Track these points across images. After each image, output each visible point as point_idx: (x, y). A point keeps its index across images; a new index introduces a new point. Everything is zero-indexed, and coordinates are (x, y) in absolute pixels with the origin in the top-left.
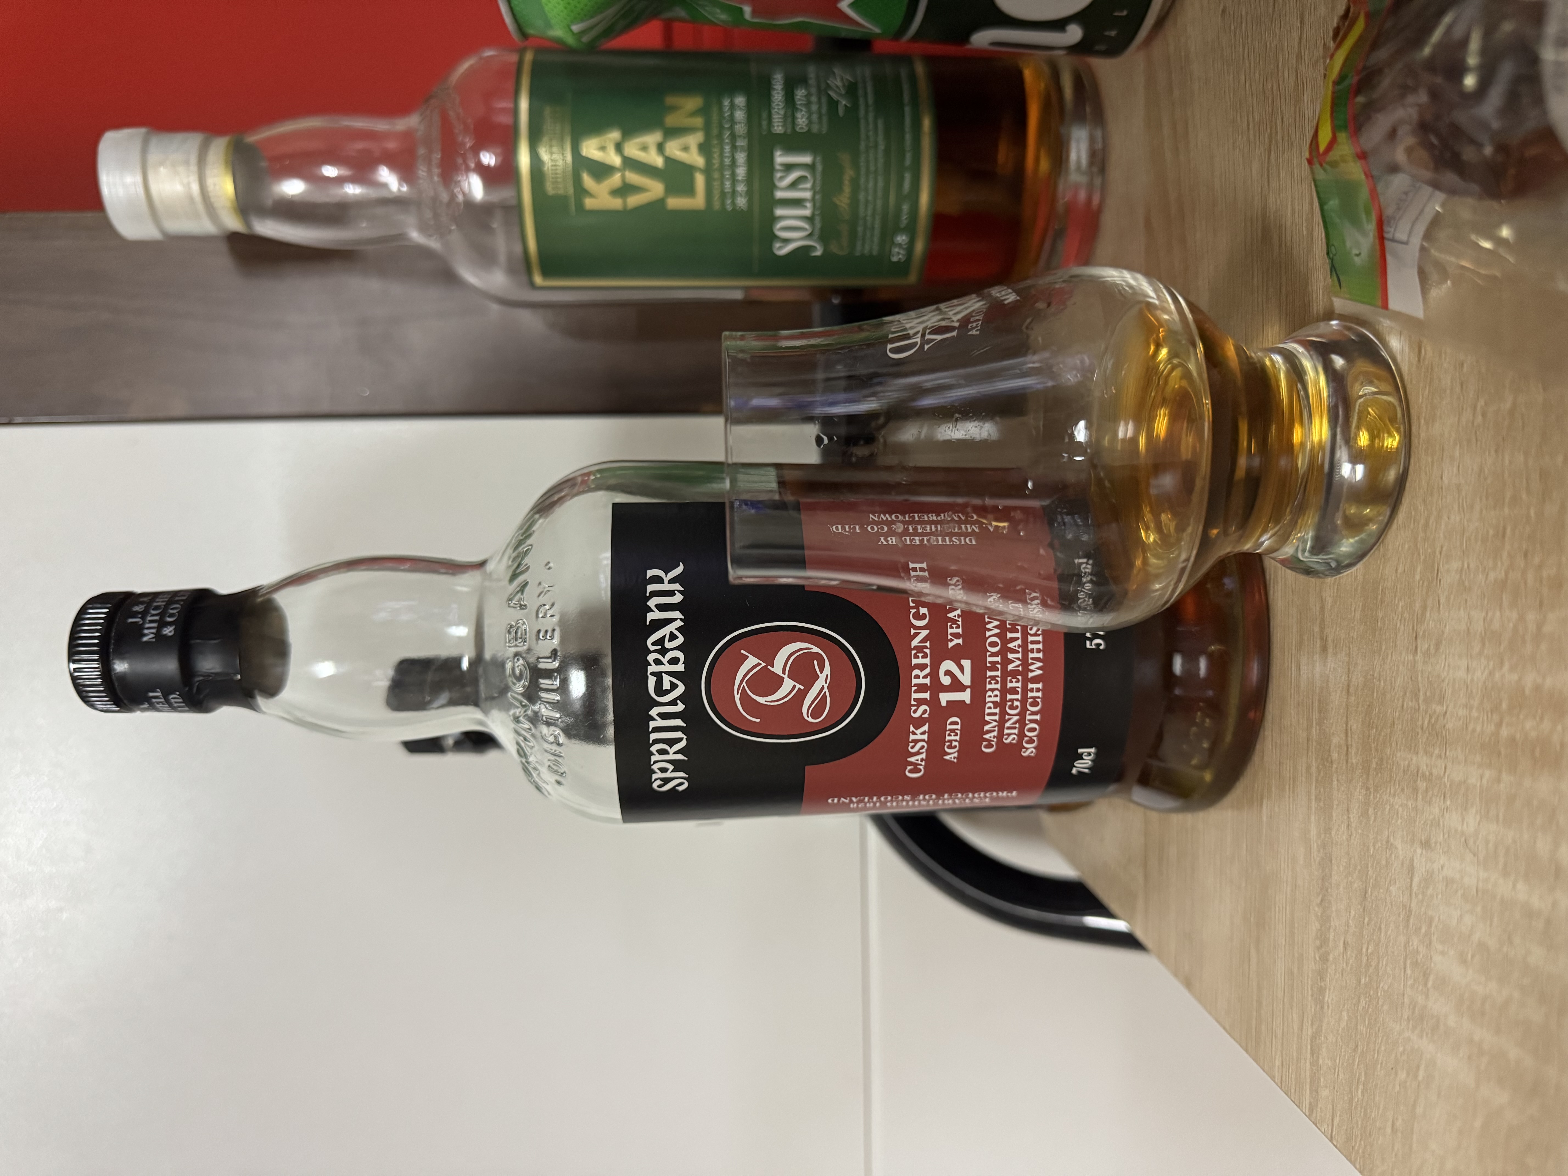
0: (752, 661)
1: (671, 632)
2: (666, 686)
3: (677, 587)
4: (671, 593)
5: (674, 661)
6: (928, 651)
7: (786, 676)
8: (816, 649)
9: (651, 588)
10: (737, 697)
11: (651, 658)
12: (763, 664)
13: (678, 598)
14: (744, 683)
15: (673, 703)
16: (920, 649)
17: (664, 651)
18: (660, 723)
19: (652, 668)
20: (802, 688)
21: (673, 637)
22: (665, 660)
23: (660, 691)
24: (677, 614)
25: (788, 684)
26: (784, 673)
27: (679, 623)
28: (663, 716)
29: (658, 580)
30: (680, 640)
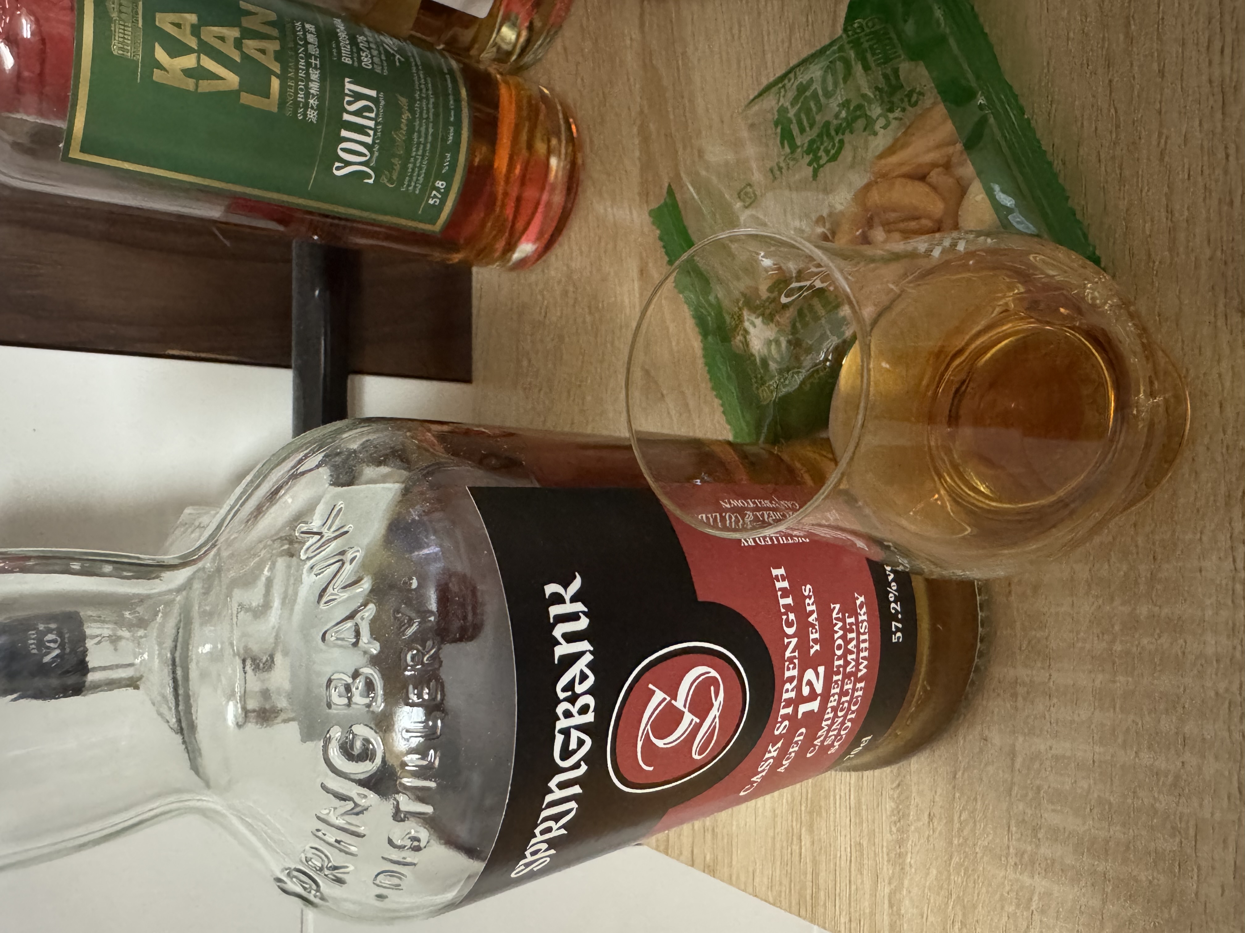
0: (659, 696)
1: (582, 672)
2: (573, 745)
3: (579, 607)
4: (574, 617)
5: (584, 710)
6: (796, 661)
7: (686, 711)
8: (714, 673)
9: (555, 610)
10: (640, 744)
11: (560, 709)
12: (668, 699)
13: (583, 623)
14: (649, 726)
15: (577, 766)
16: (791, 660)
17: (572, 700)
18: (558, 794)
19: (560, 725)
20: (698, 721)
21: (583, 677)
22: (574, 710)
23: (566, 754)
24: (585, 645)
25: (688, 718)
26: (685, 706)
27: (588, 658)
28: (562, 786)
29: (558, 599)
30: (591, 680)
